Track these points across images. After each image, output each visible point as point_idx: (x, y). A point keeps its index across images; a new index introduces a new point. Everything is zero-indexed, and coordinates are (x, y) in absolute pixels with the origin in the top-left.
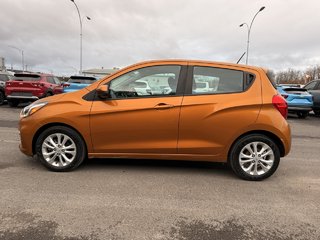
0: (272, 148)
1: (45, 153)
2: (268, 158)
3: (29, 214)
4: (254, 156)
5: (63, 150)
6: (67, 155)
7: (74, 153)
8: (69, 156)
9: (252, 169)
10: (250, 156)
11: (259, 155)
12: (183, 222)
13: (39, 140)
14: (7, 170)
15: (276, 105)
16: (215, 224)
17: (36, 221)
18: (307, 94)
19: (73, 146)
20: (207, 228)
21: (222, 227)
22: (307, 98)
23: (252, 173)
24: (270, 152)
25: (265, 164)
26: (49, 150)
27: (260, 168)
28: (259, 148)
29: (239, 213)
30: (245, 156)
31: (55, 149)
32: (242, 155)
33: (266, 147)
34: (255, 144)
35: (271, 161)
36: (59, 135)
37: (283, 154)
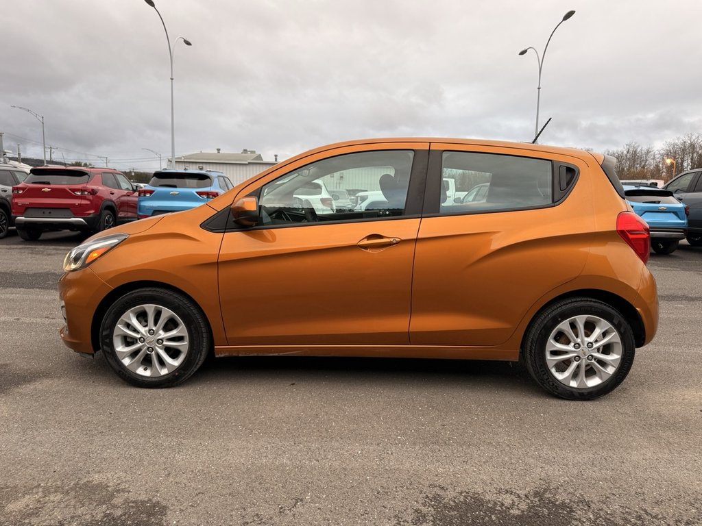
0: (618, 327)
1: (120, 348)
2: (607, 349)
3: (102, 487)
4: (577, 346)
5: (160, 341)
6: (168, 350)
7: (184, 346)
8: (174, 353)
9: (575, 375)
10: (570, 347)
11: (590, 345)
12: (437, 498)
13: (106, 320)
14: (38, 385)
15: (625, 234)
16: (508, 499)
17: (118, 500)
18: (673, 202)
19: (181, 330)
20: (492, 510)
21: (523, 506)
22: (675, 212)
23: (573, 384)
24: (614, 337)
25: (603, 363)
26: (128, 341)
27: (590, 372)
28: (590, 327)
29: (557, 474)
30: (560, 346)
31: (143, 339)
32: (552, 344)
33: (603, 325)
34: (581, 320)
35: (615, 357)
36: (150, 308)
37: (641, 341)
